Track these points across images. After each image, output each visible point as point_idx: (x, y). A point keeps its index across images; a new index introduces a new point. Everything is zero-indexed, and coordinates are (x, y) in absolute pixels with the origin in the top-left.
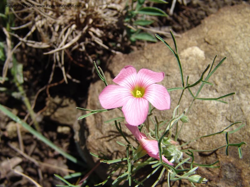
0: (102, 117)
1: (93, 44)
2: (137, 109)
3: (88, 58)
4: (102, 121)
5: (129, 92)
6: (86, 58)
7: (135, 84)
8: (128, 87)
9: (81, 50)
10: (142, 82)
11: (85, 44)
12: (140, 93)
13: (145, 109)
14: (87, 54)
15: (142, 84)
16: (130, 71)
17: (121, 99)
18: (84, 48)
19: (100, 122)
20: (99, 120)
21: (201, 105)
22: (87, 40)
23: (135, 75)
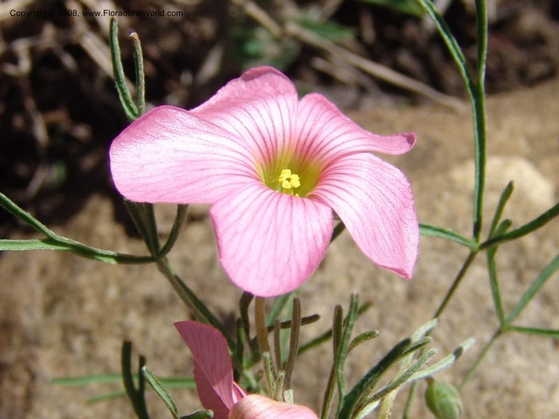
0: (33, 377)
1: (68, 61)
2: (277, 232)
3: (29, 123)
4: (29, 396)
5: (247, 161)
6: (18, 122)
7: (280, 140)
8: (251, 142)
9: (10, 70)
10: (316, 136)
11: (33, 52)
12: (296, 181)
13: (315, 237)
14: (30, 104)
15: (315, 145)
16: (268, 89)
17: (208, 177)
18: (25, 65)
19: (19, 403)
20: (19, 391)
21: (507, 399)
22: (49, 35)
23: (290, 103)
